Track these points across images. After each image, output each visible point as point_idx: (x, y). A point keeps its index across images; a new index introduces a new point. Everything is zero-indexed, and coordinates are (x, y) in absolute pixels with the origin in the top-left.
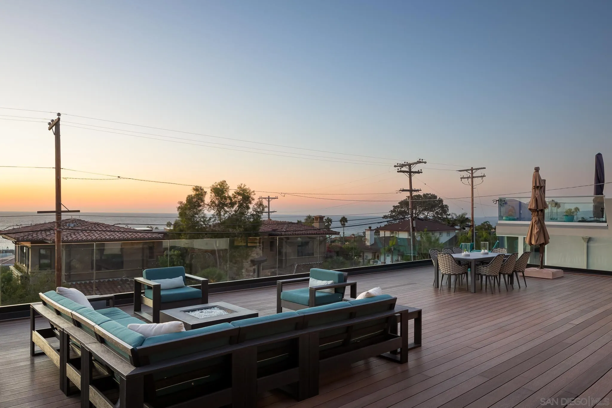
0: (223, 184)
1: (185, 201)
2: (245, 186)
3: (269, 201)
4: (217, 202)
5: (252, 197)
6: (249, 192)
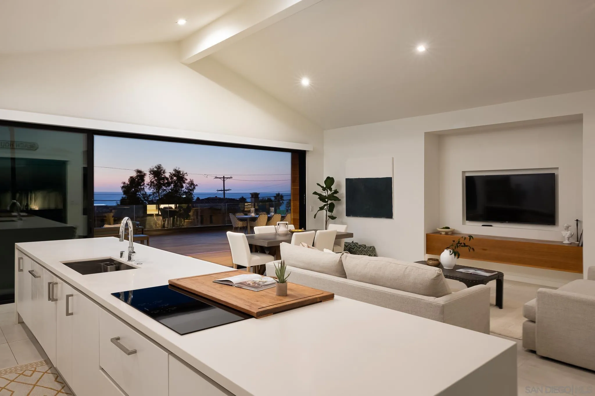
0: (159, 167)
1: (127, 182)
2: (179, 168)
3: (224, 181)
4: (155, 182)
5: (185, 178)
6: (183, 174)
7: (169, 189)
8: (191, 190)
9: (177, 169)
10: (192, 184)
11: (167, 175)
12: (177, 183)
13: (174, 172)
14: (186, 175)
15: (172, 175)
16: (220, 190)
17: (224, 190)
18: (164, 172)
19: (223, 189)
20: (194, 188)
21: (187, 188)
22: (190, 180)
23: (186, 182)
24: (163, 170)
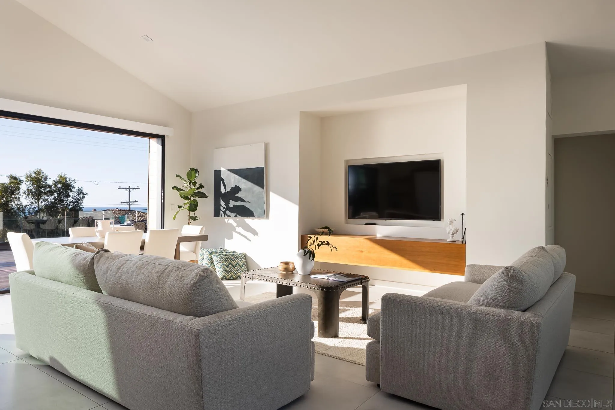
0: (39, 173)
2: (65, 174)
3: (129, 191)
4: (34, 190)
5: (72, 185)
6: (69, 180)
7: (51, 198)
8: (79, 200)
9: (62, 176)
10: (81, 192)
11: (50, 182)
12: (62, 192)
13: (58, 179)
14: (74, 182)
15: (56, 183)
16: (124, 202)
17: (130, 202)
18: (46, 179)
19: (128, 201)
20: (83, 197)
21: (74, 197)
22: (78, 188)
23: (74, 190)
24: (44, 176)
